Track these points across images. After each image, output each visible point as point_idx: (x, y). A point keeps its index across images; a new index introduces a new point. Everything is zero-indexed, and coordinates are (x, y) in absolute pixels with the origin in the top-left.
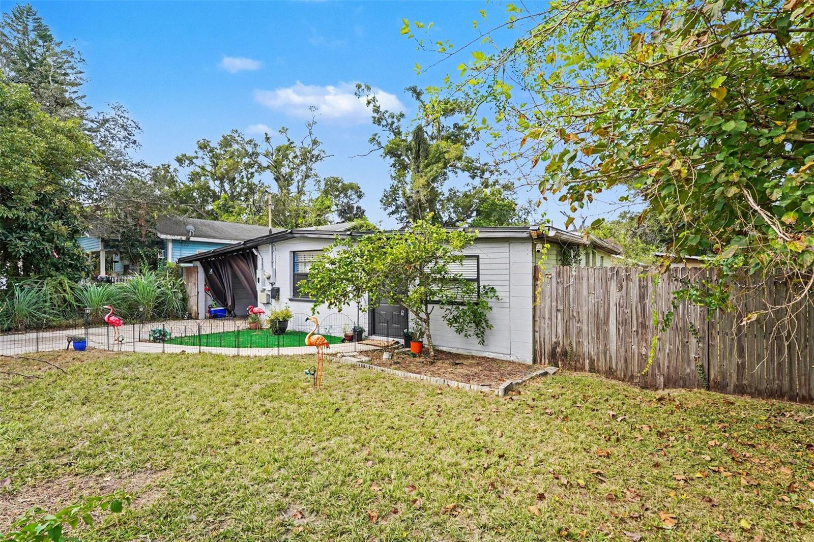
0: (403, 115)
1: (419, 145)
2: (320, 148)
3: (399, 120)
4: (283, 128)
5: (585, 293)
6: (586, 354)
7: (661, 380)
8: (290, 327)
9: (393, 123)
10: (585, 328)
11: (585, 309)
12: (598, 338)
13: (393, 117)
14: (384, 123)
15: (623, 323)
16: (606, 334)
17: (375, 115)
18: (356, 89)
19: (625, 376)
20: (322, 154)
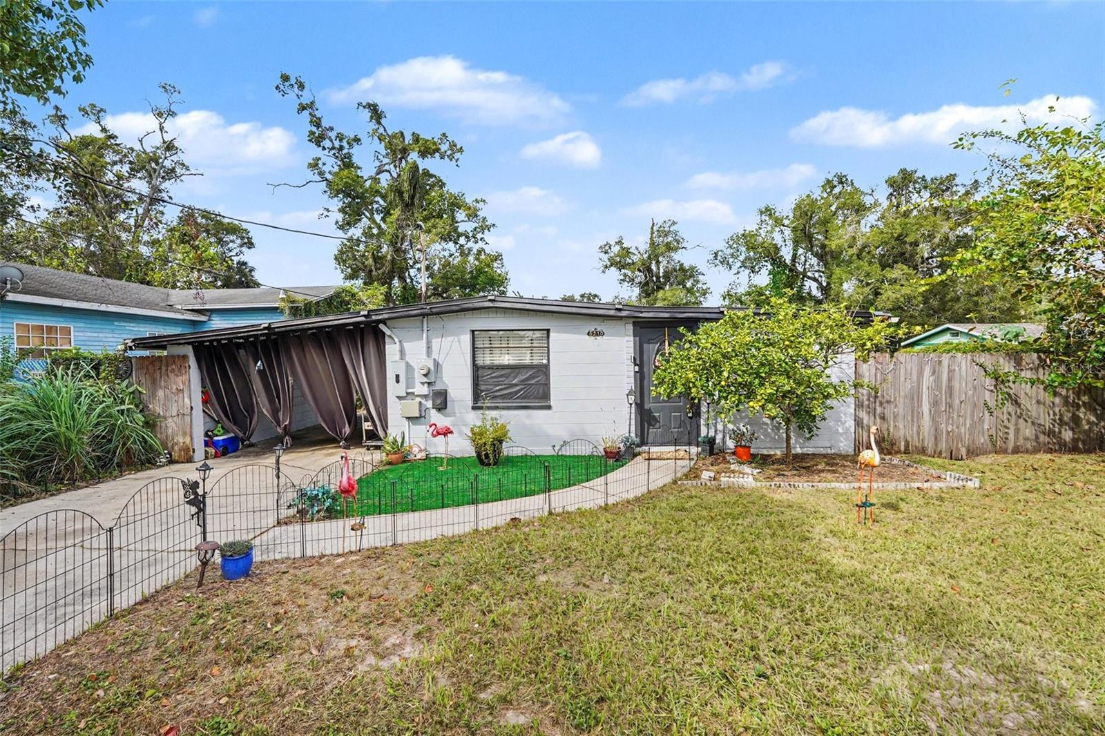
0: (359, 140)
1: (415, 188)
2: (175, 158)
3: (351, 146)
4: (93, 106)
5: (902, 379)
6: (902, 437)
7: (963, 451)
8: (507, 450)
9: (341, 148)
10: (901, 412)
11: (902, 393)
12: (913, 421)
13: (341, 140)
14: (327, 143)
15: (935, 404)
16: (920, 416)
17: (314, 129)
18: (279, 81)
19: (935, 452)
20: (179, 171)
